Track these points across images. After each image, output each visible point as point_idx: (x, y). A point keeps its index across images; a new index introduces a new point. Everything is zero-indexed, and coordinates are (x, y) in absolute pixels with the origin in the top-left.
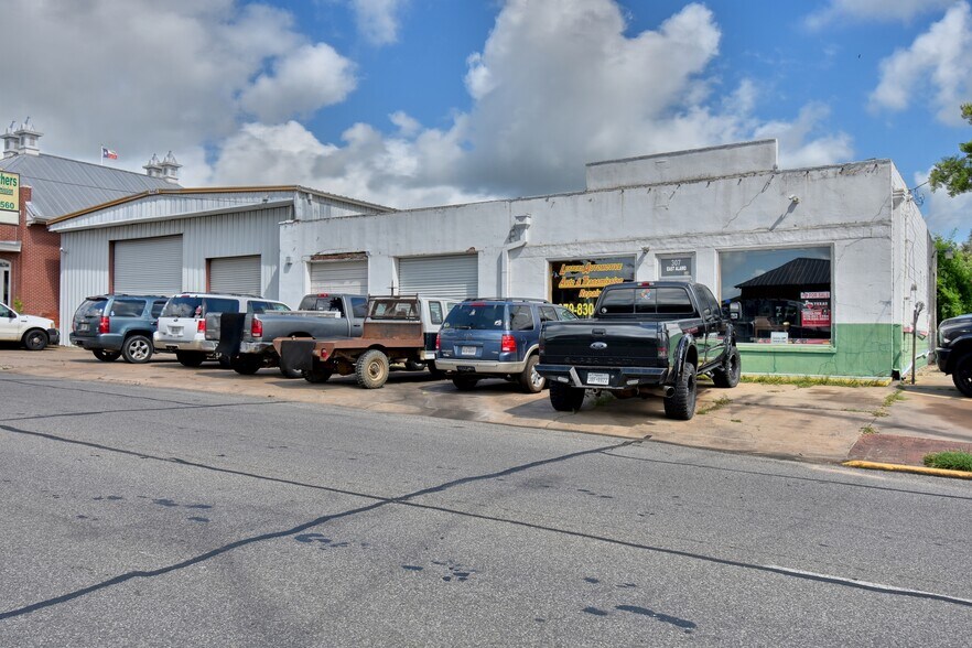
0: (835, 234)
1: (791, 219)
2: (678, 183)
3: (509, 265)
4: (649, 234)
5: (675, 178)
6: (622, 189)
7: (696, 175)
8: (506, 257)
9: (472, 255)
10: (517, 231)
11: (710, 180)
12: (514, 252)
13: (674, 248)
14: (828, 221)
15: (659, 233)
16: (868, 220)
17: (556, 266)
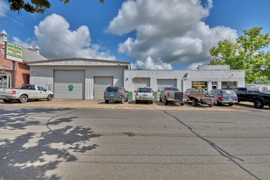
0: (238, 80)
1: (232, 77)
2: (215, 70)
3: (184, 82)
4: (210, 78)
5: (214, 69)
6: (206, 70)
7: (218, 69)
8: (184, 80)
9: (176, 80)
10: (186, 76)
11: (220, 70)
12: (185, 80)
13: (214, 80)
14: (237, 78)
15: (212, 78)
16: (242, 78)
17: (193, 82)
